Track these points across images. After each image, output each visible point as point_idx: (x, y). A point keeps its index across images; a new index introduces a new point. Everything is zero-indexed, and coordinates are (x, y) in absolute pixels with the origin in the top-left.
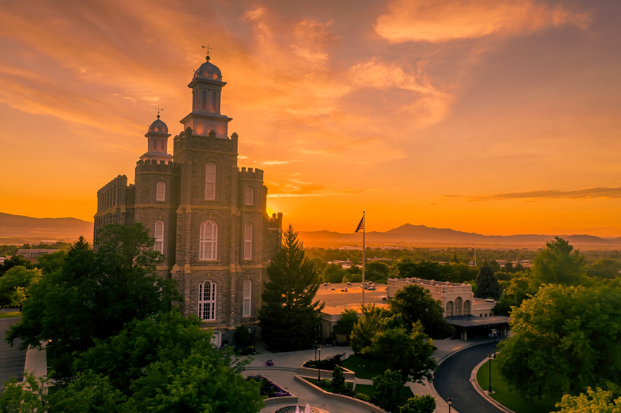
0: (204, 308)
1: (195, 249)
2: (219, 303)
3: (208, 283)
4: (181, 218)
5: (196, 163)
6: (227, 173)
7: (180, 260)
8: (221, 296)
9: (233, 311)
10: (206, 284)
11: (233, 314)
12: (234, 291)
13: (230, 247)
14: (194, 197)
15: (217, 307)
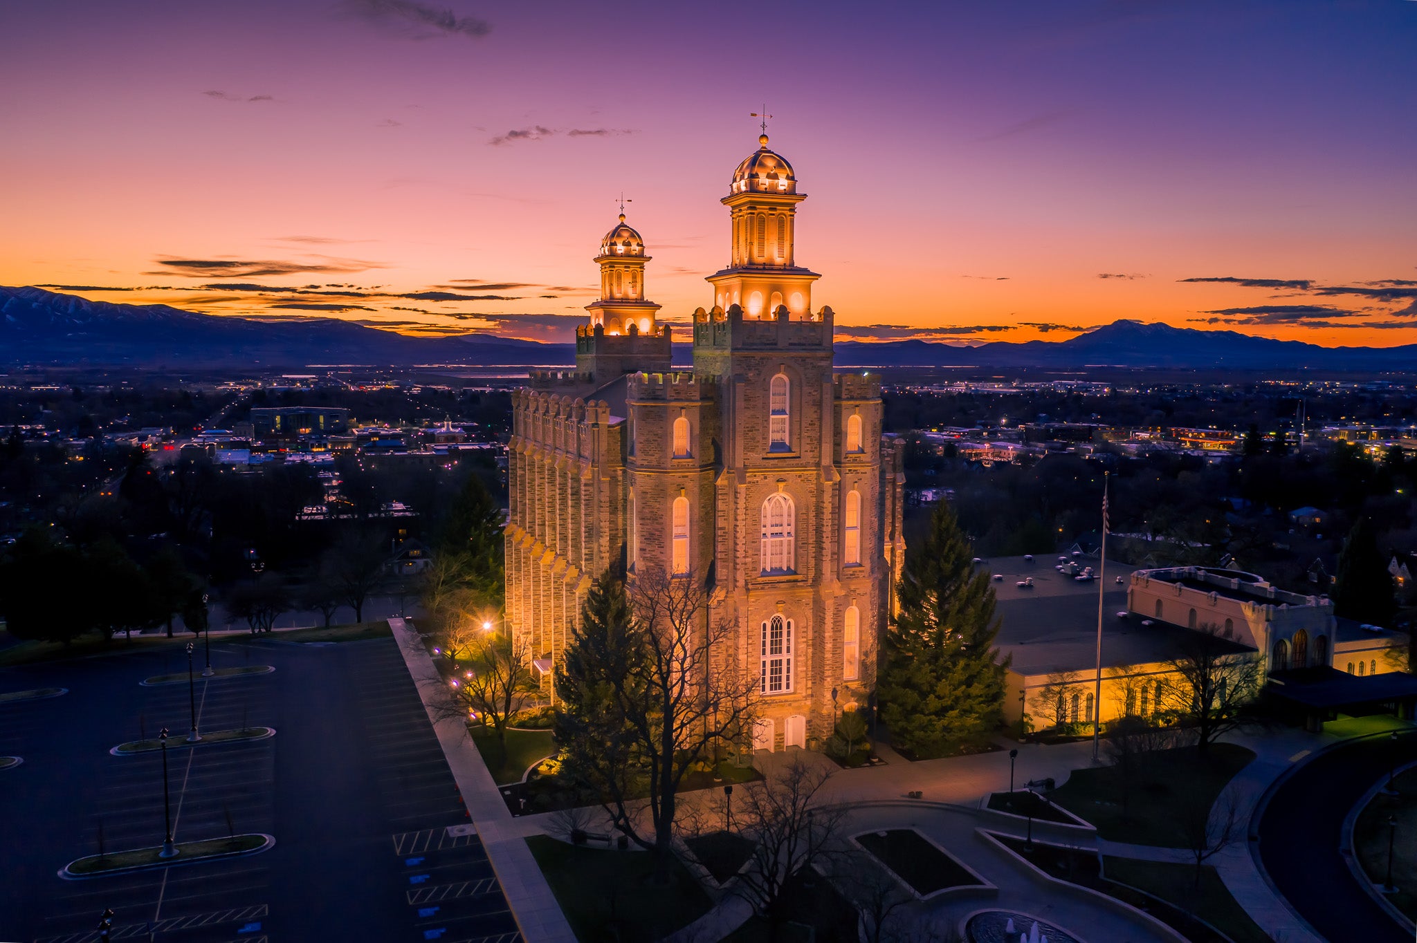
0: (772, 670)
1: (753, 555)
2: (799, 659)
3: (779, 621)
4: (725, 494)
5: (750, 380)
6: (814, 395)
7: (725, 578)
8: (803, 645)
9: (829, 676)
10: (775, 621)
11: (828, 682)
12: (830, 637)
13: (822, 548)
14: (750, 451)
15: (796, 666)
